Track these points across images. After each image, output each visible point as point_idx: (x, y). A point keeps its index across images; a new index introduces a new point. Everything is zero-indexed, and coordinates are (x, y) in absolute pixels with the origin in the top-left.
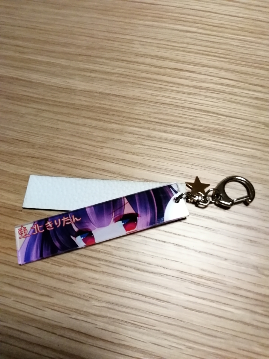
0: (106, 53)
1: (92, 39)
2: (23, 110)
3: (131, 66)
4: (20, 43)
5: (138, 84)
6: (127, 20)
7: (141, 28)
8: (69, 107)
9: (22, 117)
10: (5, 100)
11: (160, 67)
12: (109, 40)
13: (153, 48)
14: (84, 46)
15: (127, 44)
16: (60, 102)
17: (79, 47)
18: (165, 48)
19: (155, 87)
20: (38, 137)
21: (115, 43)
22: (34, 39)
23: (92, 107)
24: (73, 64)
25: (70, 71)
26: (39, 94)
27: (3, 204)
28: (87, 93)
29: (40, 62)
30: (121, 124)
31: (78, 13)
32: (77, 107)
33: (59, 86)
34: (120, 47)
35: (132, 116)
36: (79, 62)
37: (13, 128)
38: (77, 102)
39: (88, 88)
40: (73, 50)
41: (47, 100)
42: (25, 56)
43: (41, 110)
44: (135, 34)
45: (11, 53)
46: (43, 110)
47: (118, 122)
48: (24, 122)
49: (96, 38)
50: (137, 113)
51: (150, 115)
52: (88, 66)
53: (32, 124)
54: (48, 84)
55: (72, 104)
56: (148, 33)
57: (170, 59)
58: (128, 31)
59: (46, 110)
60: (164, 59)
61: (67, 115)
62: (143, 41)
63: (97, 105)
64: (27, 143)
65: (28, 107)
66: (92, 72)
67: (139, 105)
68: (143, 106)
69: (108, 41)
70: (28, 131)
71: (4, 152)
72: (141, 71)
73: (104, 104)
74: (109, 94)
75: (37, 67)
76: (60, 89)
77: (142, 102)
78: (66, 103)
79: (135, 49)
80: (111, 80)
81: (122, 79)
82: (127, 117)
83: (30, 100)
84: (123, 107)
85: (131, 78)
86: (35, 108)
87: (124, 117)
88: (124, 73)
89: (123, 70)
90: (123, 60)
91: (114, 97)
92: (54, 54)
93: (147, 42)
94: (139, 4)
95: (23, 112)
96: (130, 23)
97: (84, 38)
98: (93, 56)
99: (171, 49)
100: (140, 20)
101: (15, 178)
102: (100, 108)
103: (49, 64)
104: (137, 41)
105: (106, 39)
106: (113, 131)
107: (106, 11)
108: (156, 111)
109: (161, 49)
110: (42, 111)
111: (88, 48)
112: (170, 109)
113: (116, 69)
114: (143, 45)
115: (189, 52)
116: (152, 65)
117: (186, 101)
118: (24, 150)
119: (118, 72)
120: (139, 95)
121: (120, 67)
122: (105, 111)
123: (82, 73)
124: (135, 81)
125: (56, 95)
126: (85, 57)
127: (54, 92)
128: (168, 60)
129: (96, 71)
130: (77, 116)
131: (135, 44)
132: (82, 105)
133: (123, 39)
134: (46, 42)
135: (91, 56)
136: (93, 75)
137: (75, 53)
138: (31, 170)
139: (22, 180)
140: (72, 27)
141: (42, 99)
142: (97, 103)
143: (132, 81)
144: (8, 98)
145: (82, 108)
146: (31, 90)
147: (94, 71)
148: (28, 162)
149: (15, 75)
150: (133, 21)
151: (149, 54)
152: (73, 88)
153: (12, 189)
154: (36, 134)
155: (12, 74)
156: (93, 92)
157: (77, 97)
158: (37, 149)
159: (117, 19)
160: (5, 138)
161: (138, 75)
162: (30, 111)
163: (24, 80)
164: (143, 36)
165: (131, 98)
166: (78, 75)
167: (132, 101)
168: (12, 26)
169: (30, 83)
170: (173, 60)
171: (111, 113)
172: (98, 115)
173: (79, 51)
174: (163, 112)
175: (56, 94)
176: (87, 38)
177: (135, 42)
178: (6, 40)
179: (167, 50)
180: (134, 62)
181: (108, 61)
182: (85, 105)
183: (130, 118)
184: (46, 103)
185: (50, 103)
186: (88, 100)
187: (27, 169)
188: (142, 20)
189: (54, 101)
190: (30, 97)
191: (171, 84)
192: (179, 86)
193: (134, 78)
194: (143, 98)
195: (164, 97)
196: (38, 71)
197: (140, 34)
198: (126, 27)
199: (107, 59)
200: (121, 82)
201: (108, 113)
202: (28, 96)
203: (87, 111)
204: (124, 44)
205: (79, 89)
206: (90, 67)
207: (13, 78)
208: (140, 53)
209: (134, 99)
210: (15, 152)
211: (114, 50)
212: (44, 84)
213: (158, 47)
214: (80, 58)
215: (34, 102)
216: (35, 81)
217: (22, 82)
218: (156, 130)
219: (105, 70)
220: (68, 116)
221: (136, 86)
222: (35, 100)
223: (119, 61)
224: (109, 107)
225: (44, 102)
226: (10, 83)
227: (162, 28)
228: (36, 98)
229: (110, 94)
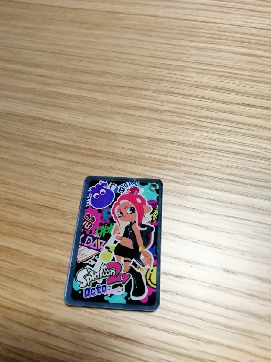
0: (153, 84)
1: (132, 66)
2: (50, 163)
3: (187, 100)
4: (43, 71)
5: (198, 125)
6: (175, 42)
7: (193, 51)
8: (110, 158)
9: (48, 172)
10: (26, 148)
11: (224, 102)
12: (154, 67)
13: (212, 77)
14: (124, 75)
15: (178, 73)
16: (97, 151)
17: (118, 76)
18: (229, 77)
19: (222, 130)
20: (70, 202)
21: (163, 70)
22: (61, 67)
23: (141, 158)
24: (112, 98)
25: (108, 108)
26: (69, 140)
27: (24, 307)
28: (131, 138)
29: (69, 96)
30: (182, 183)
31: (114, 34)
32: (121, 159)
33: (95, 129)
34: (170, 75)
35: (195, 171)
36: (118, 96)
37: (35, 187)
38: (119, 151)
39: (133, 132)
40: (109, 80)
41: (80, 148)
42: (50, 89)
43: (71, 161)
44: (187, 59)
45: (32, 85)
46: (75, 162)
47: (177, 180)
48: (51, 180)
49: (138, 65)
50: (202, 167)
51: (220, 170)
52: (130, 101)
53: (62, 182)
54: (80, 125)
55: (115, 154)
56: (203, 58)
57: (237, 92)
58: (178, 56)
59: (79, 163)
60: (228, 91)
61: (108, 170)
62: (199, 69)
63: (147, 155)
64: (55, 211)
65: (56, 158)
66: (137, 110)
67: (203, 155)
68: (209, 156)
69: (154, 69)
70: (56, 192)
71: (24, 224)
72: (200, 107)
73: (156, 154)
74: (161, 140)
75: (66, 103)
76: (96, 132)
77: (207, 151)
78: (105, 153)
79: (190, 79)
80: (162, 120)
81: (176, 119)
82: (189, 173)
83: (58, 147)
84: (182, 159)
85: (189, 117)
86: (64, 160)
87: (184, 172)
88: (179, 111)
89: (177, 106)
90: (175, 93)
91: (168, 144)
92: (86, 86)
93: (203, 69)
94: (188, 22)
95: (49, 165)
96: (180, 46)
97: (123, 64)
98: (136, 88)
99: (236, 78)
100: (191, 41)
101: (40, 266)
102: (150, 159)
103: (79, 98)
104: (189, 67)
105: (150, 66)
106: (170, 193)
107: (147, 31)
108: (227, 163)
109: (222, 78)
110: (74, 164)
111: (129, 77)
112: (247, 161)
113: (168, 105)
114: (199, 73)
115: (260, 82)
116: (214, 100)
117: (267, 149)
118: (51, 221)
119: (170, 109)
120: (201, 141)
121: (172, 103)
122: (158, 163)
123: (124, 111)
124: (194, 122)
125: (90, 141)
126: (126, 90)
127: (88, 136)
128: (234, 93)
129: (142, 108)
130: (121, 171)
131: (188, 72)
132: (127, 156)
133: (171, 66)
134: (76, 71)
135: (133, 88)
136: (137, 113)
137: (112, 84)
138: (61, 252)
139: (49, 268)
140: (107, 51)
141: (74, 146)
142: (146, 152)
143: (190, 121)
144: (28, 145)
145: (128, 160)
146: (58, 135)
147: (138, 107)
148: (57, 239)
149: (38, 114)
150: (182, 43)
151: (208, 85)
152: (113, 131)
153: (35, 283)
154: (67, 196)
155: (34, 112)
156: (140, 137)
157: (120, 144)
158: (69, 220)
159: (162, 41)
160: (26, 202)
161: (197, 114)
162: (58, 163)
163: (49, 121)
164: (198, 62)
165: (191, 146)
166: (120, 113)
167: (193, 149)
168: (33, 50)
169: (57, 125)
170: (240, 93)
171: (166, 166)
172: (149, 169)
173: (118, 81)
174: (237, 165)
175: (91, 139)
176: (128, 65)
177: (188, 69)
178: (26, 69)
179: (231, 79)
180: (191, 96)
181: (156, 95)
182: (130, 156)
183: (193, 174)
184: (78, 152)
185: (85, 152)
186: (135, 149)
187: (57, 251)
188: (195, 41)
189: (91, 150)
190: (59, 144)
191: (243, 126)
192: (253, 128)
193: (193, 118)
194: (208, 145)
195: (236, 143)
196: (67, 108)
197: (193, 59)
198: (175, 51)
199: (154, 91)
200: (175, 123)
201: (162, 167)
202: (56, 143)
203: (134, 163)
204: (175, 72)
205: (120, 132)
206: (135, 102)
207: (35, 118)
208: (196, 83)
209: (195, 147)
210: (40, 225)
211: (162, 80)
212: (75, 126)
213: (218, 76)
214: (120, 90)
215: (63, 150)
216: (64, 122)
217: (46, 123)
218: (231, 192)
219: (152, 106)
220: (108, 172)
221: (196, 128)
222: (65, 148)
223: (170, 94)
224: (164, 158)
225: (76, 150)
226: (32, 124)
227: (221, 51)
228: (65, 145)
229: (163, 139)
